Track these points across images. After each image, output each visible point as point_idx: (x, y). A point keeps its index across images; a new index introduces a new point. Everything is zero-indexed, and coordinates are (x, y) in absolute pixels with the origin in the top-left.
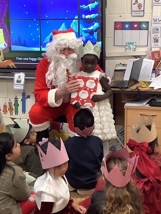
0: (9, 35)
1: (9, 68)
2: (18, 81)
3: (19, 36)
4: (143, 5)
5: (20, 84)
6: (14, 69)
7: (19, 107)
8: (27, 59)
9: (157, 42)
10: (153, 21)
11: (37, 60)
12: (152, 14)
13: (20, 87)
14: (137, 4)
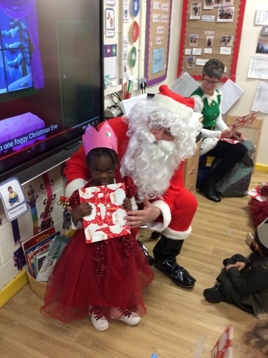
4: (114, 21)
8: (11, 144)
9: (125, 71)
10: (124, 43)
11: (29, 140)
12: (120, 33)
13: (20, 209)
14: (110, 19)
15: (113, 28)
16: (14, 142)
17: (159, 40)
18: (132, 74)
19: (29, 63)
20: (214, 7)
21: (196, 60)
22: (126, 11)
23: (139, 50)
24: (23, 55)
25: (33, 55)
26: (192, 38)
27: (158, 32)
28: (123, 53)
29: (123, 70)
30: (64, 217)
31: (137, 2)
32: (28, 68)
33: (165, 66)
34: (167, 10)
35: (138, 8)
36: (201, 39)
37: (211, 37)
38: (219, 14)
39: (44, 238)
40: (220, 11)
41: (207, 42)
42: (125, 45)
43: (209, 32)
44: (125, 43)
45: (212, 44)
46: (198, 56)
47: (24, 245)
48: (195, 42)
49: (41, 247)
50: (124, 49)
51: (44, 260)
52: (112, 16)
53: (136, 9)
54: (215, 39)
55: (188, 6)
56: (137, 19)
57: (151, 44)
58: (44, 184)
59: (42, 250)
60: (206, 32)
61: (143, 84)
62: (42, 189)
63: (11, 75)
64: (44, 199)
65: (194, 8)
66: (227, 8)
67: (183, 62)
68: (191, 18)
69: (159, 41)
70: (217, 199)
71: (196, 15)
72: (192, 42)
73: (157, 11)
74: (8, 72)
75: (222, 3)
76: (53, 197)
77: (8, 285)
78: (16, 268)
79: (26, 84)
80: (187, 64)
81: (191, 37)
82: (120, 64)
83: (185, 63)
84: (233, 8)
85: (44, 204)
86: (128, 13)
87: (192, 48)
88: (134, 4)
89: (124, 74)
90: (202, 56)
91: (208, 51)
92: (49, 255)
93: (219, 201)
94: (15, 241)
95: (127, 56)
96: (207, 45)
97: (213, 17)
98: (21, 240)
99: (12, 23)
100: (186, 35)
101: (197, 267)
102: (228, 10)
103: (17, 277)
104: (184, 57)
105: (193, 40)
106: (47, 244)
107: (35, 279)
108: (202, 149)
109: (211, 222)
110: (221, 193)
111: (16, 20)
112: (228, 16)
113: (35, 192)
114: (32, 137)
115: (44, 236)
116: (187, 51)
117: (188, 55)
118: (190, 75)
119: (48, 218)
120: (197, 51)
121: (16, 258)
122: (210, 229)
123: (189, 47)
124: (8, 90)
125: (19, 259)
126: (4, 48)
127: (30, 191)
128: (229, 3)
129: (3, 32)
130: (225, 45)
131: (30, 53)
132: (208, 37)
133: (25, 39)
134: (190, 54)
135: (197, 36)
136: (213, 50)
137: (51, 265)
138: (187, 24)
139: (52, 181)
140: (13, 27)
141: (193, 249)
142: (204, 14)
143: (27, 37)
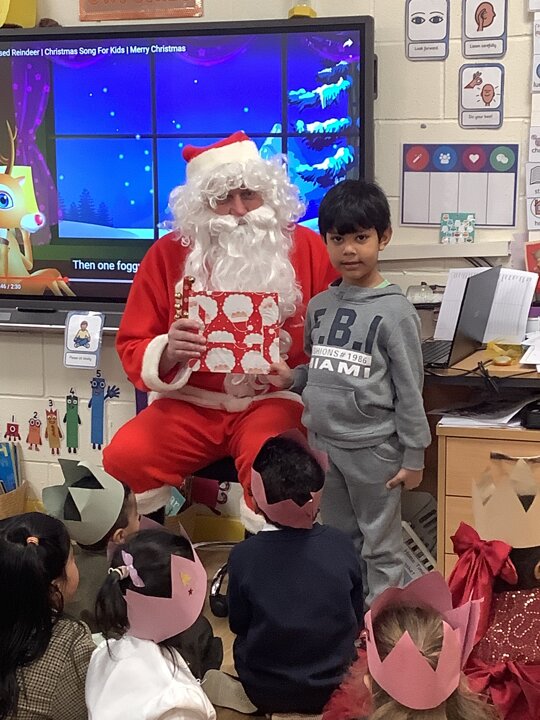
0: (52, 188)
1: (49, 296)
2: (79, 341)
3: (85, 190)
4: (498, 91)
5: (87, 350)
6: (65, 298)
7: (80, 427)
10: (532, 142)
13: (85, 359)
14: (479, 87)
16: (116, 266)
29: (532, 208)
44: (538, 142)
50: (537, 157)
89: (531, 219)
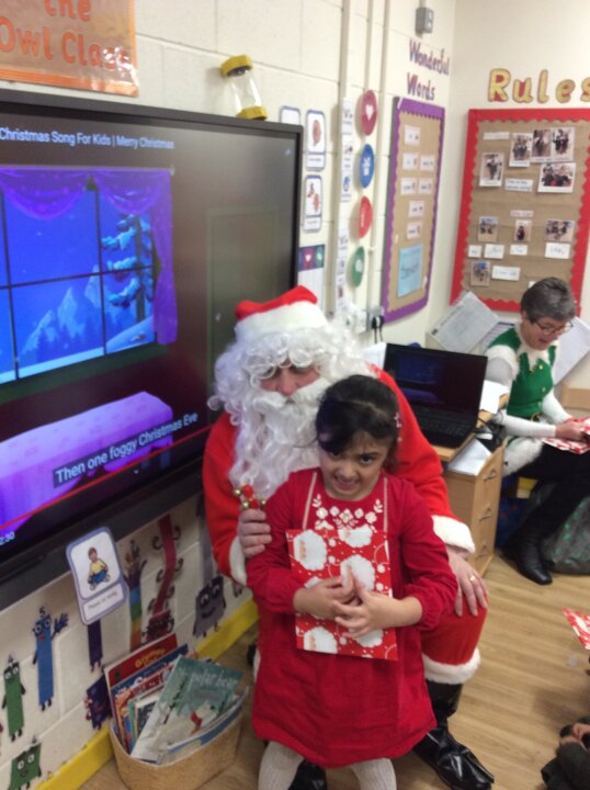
8: (102, 459)
9: (341, 294)
10: (339, 242)
11: (139, 447)
12: (334, 223)
13: (109, 597)
14: (313, 196)
15: (318, 213)
16: (108, 454)
17: (412, 230)
18: (354, 301)
19: (151, 295)
20: (531, 164)
21: (492, 269)
22: (347, 180)
23: (371, 253)
24: (140, 282)
25: (159, 281)
26: (484, 224)
27: (411, 214)
28: (338, 261)
29: (337, 293)
30: (197, 609)
31: (369, 159)
32: (148, 306)
33: (426, 279)
34: (432, 168)
35: (372, 169)
36: (504, 227)
37: (526, 223)
38: (542, 175)
39: (152, 658)
40: (544, 170)
41: (516, 232)
42: (343, 245)
43: (521, 212)
44: (342, 242)
45: (528, 237)
46: (496, 261)
47: (111, 673)
48: (490, 232)
49: (145, 680)
50: (341, 253)
51: (151, 711)
52: (317, 190)
53: (366, 172)
54: (533, 228)
55: (476, 160)
56: (368, 192)
57: (396, 238)
58: (160, 536)
59: (147, 686)
60: (514, 213)
61: (378, 320)
62: (156, 548)
63: (114, 321)
64: (158, 570)
65: (489, 165)
66: (560, 165)
67: (465, 271)
68: (483, 183)
69: (412, 232)
70: (544, 578)
71: (492, 178)
72: (483, 231)
73: (409, 174)
74: (109, 314)
75: (549, 155)
76: (177, 565)
77: (70, 762)
78: (89, 724)
79: (142, 337)
80: (472, 276)
81: (480, 222)
82: (329, 281)
83: (469, 274)
84: (572, 166)
85: (158, 580)
86: (351, 183)
87: (483, 244)
88: (362, 162)
89: (338, 301)
90: (507, 261)
91: (520, 250)
92: (162, 700)
93: (548, 582)
94: (92, 664)
95: (345, 267)
96: (516, 238)
97: (530, 183)
98: (103, 661)
99: (123, 222)
100: (470, 217)
101: (496, 744)
102: (563, 168)
103: (90, 746)
104: (466, 262)
105: (487, 228)
106: (158, 673)
107: (129, 751)
108: (506, 463)
109: (530, 634)
110: (552, 563)
111: (131, 216)
112: (562, 181)
113: (140, 553)
114: (146, 441)
115: (152, 654)
116: (473, 251)
117: (476, 259)
118: (480, 298)
119: (164, 611)
120: (494, 251)
121: (91, 701)
122: (528, 652)
123: (477, 242)
124: (105, 351)
125: (96, 705)
126: (104, 270)
127: (130, 553)
128: (564, 156)
129: (104, 240)
130: (557, 239)
131: (154, 277)
132: (518, 223)
133: (146, 251)
134: (478, 255)
135: (495, 220)
136: (530, 249)
137: (165, 722)
138: (473, 195)
139: (178, 529)
140: (125, 229)
141: (487, 699)
142: (511, 176)
143: (149, 246)
